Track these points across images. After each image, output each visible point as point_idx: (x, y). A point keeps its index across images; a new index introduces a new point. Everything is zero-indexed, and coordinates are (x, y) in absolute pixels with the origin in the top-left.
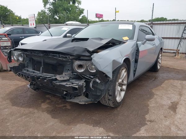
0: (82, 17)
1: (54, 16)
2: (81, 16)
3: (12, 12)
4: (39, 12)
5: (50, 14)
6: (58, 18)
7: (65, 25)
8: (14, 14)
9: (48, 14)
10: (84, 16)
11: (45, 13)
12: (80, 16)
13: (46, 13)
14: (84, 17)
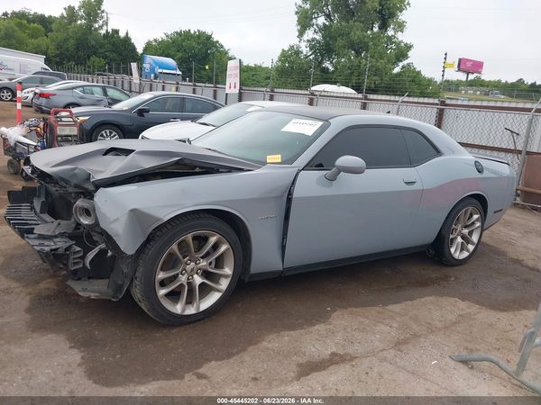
0: (403, 67)
1: (321, 63)
2: (401, 64)
3: (222, 47)
4: (283, 50)
5: (311, 57)
6: (331, 69)
7: (308, 93)
8: (227, 53)
9: (307, 57)
10: (408, 65)
11: (298, 53)
12: (395, 64)
13: (302, 52)
14: (408, 68)
